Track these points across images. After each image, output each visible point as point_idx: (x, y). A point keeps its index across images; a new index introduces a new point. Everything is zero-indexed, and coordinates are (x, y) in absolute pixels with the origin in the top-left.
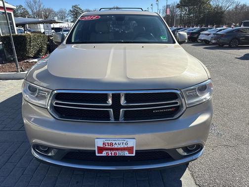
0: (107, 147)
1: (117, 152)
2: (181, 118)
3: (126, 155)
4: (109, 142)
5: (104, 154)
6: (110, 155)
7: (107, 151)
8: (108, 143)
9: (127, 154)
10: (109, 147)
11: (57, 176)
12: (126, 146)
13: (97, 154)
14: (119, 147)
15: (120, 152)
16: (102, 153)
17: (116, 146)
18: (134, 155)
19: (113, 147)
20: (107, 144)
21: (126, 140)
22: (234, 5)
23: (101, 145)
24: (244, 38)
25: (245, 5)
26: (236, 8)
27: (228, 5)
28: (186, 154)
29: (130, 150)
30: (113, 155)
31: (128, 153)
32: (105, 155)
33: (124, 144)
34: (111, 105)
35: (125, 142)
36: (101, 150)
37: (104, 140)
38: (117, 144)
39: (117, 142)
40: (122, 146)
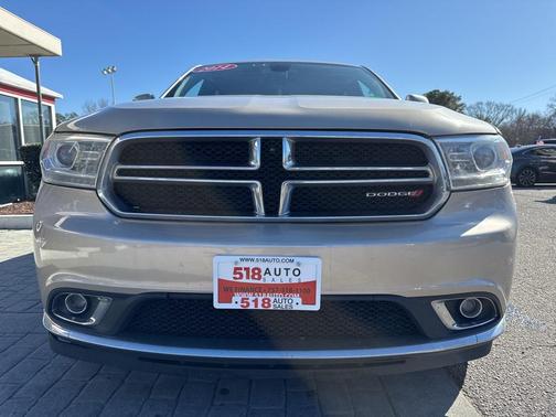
0: (244, 280)
1: (272, 299)
2: (436, 217)
3: (295, 308)
4: (251, 265)
5: (236, 303)
6: (252, 307)
7: (244, 295)
8: (247, 269)
9: (296, 303)
10: (251, 281)
11: (103, 402)
12: (295, 280)
13: (217, 305)
14: (278, 281)
15: (279, 297)
16: (230, 302)
17: (268, 280)
18: (317, 307)
19: (261, 282)
20: (244, 273)
21: (297, 259)
22: (515, 117)
23: (229, 276)
24: (546, 167)
25: (537, 117)
26: (519, 120)
27: (500, 116)
28: (456, 327)
29: (306, 290)
30: (260, 307)
31: (299, 300)
32: (238, 307)
33: (290, 272)
34: (259, 171)
35: (292, 266)
36: (227, 289)
37: (238, 258)
38: (272, 272)
39: (272, 267)
40: (284, 279)
